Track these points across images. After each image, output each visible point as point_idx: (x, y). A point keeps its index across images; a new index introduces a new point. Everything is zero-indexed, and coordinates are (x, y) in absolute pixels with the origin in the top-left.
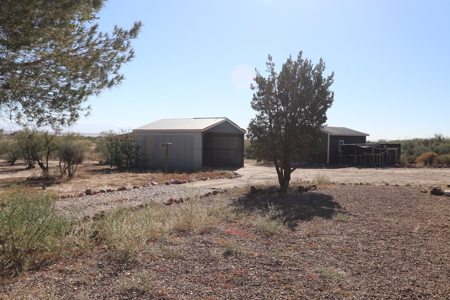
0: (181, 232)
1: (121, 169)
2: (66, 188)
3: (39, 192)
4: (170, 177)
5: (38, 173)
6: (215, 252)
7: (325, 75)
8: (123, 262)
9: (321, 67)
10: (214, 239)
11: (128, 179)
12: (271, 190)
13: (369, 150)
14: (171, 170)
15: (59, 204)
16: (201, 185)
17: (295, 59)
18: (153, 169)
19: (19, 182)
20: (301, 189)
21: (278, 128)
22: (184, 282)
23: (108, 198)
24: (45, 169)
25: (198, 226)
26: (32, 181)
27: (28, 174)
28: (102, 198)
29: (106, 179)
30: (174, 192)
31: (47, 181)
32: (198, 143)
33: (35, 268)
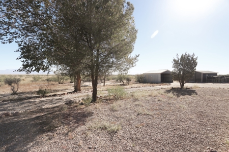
0: (150, 96)
1: (140, 83)
2: (127, 87)
3: (122, 87)
4: (152, 85)
5: (122, 83)
6: (156, 100)
7: (195, 57)
8: (136, 100)
9: (193, 55)
10: (157, 98)
11: (141, 85)
12: (178, 88)
13: (218, 78)
14: (152, 83)
15: (126, 89)
16: (158, 87)
17: (184, 54)
18: (148, 83)
19: (118, 85)
20: (187, 88)
21: (180, 72)
22: (147, 104)
23: (136, 89)
24: (123, 83)
25: (154, 95)
26: (121, 85)
27: (120, 83)
28: (135, 89)
29: (136, 85)
30: (152, 88)
31: (124, 85)
32: (160, 76)
33: (121, 100)
